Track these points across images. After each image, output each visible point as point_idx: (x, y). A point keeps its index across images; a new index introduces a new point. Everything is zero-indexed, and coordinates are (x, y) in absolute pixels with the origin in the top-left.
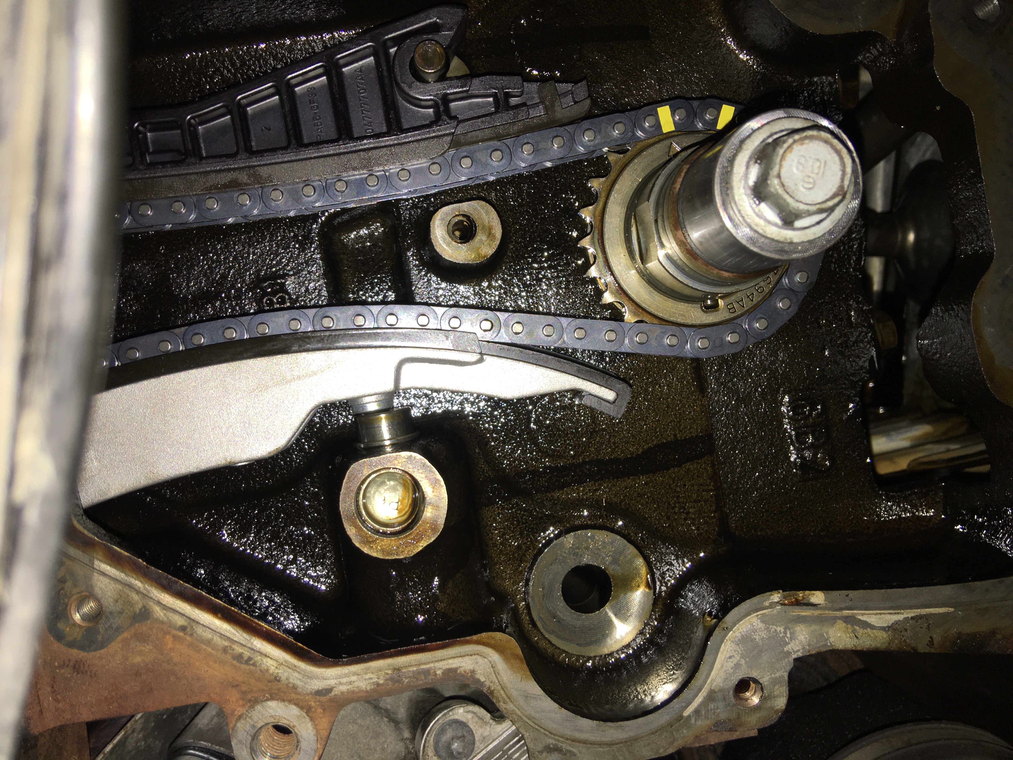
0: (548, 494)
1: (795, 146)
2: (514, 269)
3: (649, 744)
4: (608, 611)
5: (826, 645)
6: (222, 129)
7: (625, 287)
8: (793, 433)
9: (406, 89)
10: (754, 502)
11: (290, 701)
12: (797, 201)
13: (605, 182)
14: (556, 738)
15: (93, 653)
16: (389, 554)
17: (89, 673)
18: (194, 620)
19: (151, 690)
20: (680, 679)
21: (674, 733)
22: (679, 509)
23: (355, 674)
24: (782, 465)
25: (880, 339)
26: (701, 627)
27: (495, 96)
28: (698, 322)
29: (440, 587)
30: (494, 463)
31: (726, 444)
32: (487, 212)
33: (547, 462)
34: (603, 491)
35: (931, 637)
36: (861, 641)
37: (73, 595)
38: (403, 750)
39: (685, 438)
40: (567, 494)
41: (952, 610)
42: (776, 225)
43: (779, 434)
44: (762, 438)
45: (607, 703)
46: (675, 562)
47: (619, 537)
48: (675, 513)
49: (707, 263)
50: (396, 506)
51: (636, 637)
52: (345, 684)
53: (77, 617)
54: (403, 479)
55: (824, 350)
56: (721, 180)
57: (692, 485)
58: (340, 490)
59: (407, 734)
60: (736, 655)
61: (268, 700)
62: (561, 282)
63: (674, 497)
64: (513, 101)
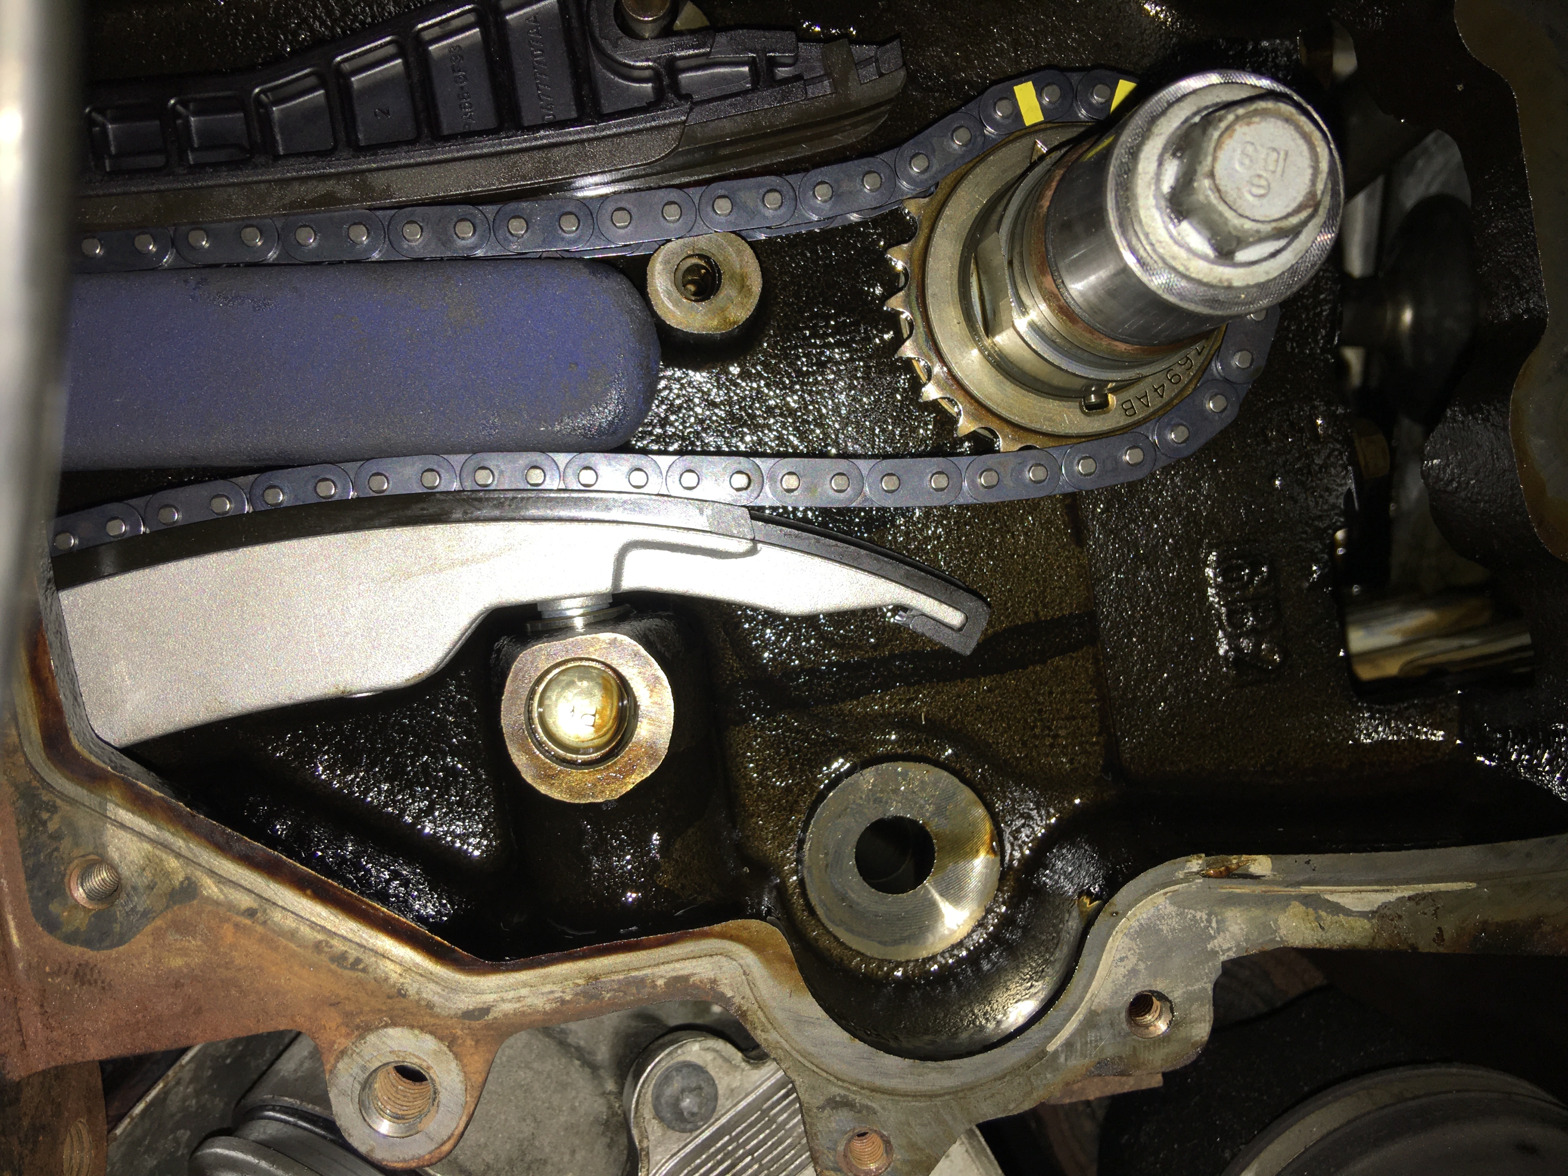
0: (834, 707)
1: (1237, 127)
2: (782, 347)
3: (992, 1096)
4: (931, 888)
5: (1273, 940)
6: (310, 114)
7: (959, 374)
8: (1223, 610)
9: (610, 50)
10: (1160, 719)
11: (422, 1029)
12: (1241, 216)
13: (928, 204)
14: (845, 1085)
15: (106, 952)
16: (580, 795)
17: (99, 982)
18: (267, 900)
19: (199, 1011)
20: (1042, 995)
21: (1033, 1078)
22: (1042, 731)
23: (525, 985)
24: (1205, 661)
25: (1362, 463)
26: (1075, 914)
27: (751, 63)
28: (1074, 431)
29: (662, 848)
30: (750, 657)
31: (1118, 627)
32: (739, 252)
33: (833, 655)
34: (922, 701)
35: (1440, 929)
36: (1329, 935)
37: (74, 859)
38: (605, 1110)
39: (1052, 618)
40: (866, 707)
41: (1473, 885)
42: (1205, 258)
43: (1201, 612)
44: (1173, 619)
45: (926, 1032)
46: (1034, 813)
47: (946, 774)
48: (1035, 737)
49: (1091, 329)
50: (591, 720)
51: (973, 931)
52: (510, 1001)
53: (79, 894)
54: (603, 678)
55: (1275, 478)
56: (1117, 184)
57: (1063, 693)
58: (502, 694)
59: (610, 1086)
60: (1130, 957)
61: (386, 1026)
62: (856, 369)
63: (1033, 711)
64: (782, 72)
